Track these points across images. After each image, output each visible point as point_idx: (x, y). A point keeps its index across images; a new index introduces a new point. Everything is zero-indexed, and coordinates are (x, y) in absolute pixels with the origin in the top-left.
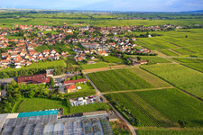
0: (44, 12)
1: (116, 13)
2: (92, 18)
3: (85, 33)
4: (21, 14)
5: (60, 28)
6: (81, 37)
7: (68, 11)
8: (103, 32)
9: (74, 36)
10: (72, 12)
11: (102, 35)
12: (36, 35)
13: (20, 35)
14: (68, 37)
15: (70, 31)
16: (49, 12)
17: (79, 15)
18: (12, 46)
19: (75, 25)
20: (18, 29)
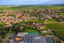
0: (30, 5)
1: (53, 5)
2: (45, 7)
3: (43, 11)
4: (24, 6)
5: (35, 10)
6: (42, 13)
7: (37, 5)
8: (49, 11)
9: (40, 12)
10: (38, 5)
12: (29, 12)
13: (25, 12)
14: (38, 13)
15: (38, 11)
16: (31, 5)
17: (41, 6)
18: (23, 15)
19: (40, 9)
20: (24, 10)
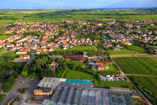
0: (81, 10)
2: (117, 14)
3: (112, 26)
4: (66, 12)
5: (93, 22)
6: (108, 29)
7: (98, 9)
8: (127, 25)
9: (103, 28)
10: (102, 9)
11: (126, 28)
12: (76, 27)
13: (66, 27)
14: (98, 29)
15: (100, 25)
16: (84, 10)
17: (108, 12)
18: (61, 34)
19: (104, 20)
20: (65, 22)
